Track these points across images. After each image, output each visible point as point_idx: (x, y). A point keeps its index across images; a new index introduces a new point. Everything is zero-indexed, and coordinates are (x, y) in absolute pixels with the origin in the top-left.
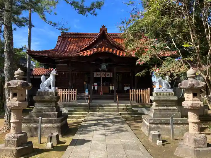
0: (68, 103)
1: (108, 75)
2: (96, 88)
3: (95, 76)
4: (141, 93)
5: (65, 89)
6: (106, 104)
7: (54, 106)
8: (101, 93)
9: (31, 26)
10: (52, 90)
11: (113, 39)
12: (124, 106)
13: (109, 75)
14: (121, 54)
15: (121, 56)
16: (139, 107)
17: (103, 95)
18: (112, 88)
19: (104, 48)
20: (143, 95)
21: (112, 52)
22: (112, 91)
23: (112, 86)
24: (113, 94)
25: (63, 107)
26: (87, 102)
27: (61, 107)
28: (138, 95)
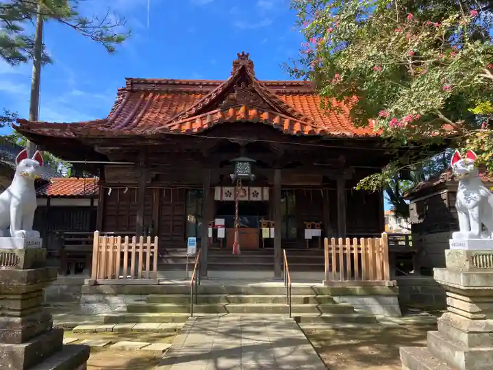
0: (130, 280)
1: (256, 194)
2: (221, 233)
3: (217, 197)
4: (359, 249)
5: (131, 236)
6: (250, 285)
7: (18, 313)
8: (236, 248)
9: (41, 60)
10: (13, 244)
11: (277, 96)
12: (309, 291)
13: (260, 196)
14: (297, 127)
15: (295, 132)
16: (357, 295)
17: (242, 254)
18: (266, 232)
19: (242, 109)
20: (366, 255)
21: (269, 122)
22: (269, 242)
23: (269, 226)
24: (273, 250)
25: (116, 295)
26: (189, 279)
27: (109, 294)
28: (352, 255)
